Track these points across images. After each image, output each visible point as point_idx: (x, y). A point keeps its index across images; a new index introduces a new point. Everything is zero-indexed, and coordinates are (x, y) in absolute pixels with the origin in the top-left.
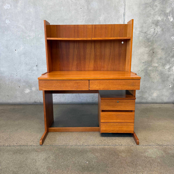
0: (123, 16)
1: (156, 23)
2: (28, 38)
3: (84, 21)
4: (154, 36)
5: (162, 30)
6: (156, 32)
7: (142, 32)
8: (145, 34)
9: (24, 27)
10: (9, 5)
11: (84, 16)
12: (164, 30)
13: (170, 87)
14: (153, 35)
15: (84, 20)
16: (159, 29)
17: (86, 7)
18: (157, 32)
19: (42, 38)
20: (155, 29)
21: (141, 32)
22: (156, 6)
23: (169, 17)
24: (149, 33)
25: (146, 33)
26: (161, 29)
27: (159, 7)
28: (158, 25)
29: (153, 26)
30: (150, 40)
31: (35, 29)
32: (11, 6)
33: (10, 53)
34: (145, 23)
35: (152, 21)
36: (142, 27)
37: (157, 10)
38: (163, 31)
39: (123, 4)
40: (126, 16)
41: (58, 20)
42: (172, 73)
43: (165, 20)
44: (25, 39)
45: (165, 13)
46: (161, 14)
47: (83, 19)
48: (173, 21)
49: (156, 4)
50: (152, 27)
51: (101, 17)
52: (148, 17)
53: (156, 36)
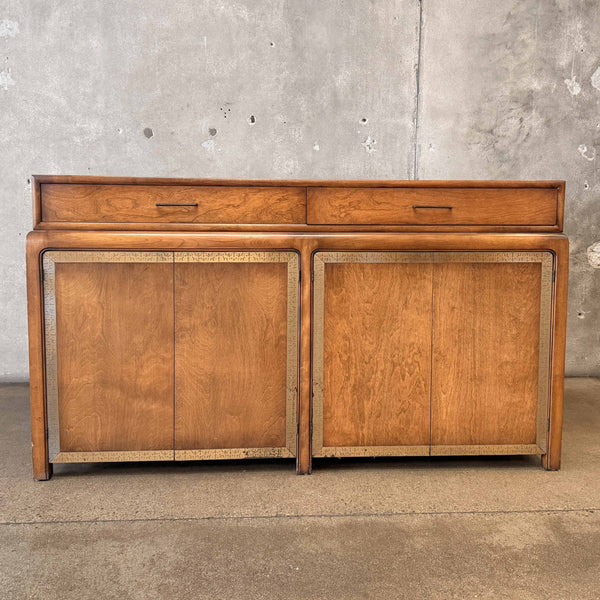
0: (414, 75)
1: (527, 101)
2: (77, 140)
3: (281, 87)
4: (519, 142)
5: (548, 123)
6: (526, 130)
7: (479, 131)
8: (491, 136)
9: (63, 102)
10: (15, 25)
11: (280, 71)
12: (554, 122)
13: (582, 317)
14: (515, 141)
15: (282, 85)
16: (534, 121)
17: (288, 41)
18: (531, 129)
19: (130, 140)
20: (521, 120)
21: (476, 128)
22: (524, 44)
23: (567, 81)
24: (501, 133)
25: (491, 132)
26: (542, 120)
27: (532, 48)
28: (531, 108)
29: (517, 109)
30: (506, 156)
31: (107, 107)
32: (22, 26)
33: (6, 189)
34: (490, 100)
35: (512, 92)
36: (478, 112)
37: (527, 56)
38: (548, 126)
39: (416, 36)
40: (424, 76)
41: (189, 80)
42: (584, 269)
43: (556, 91)
44: (65, 143)
45: (553, 69)
46: (541, 69)
47: (277, 79)
48: (580, 94)
49: (524, 37)
50: (512, 114)
51: (340, 77)
52: (498, 78)
53: (526, 144)
